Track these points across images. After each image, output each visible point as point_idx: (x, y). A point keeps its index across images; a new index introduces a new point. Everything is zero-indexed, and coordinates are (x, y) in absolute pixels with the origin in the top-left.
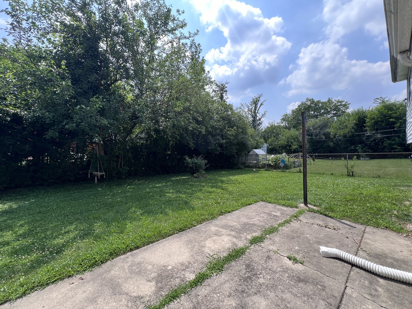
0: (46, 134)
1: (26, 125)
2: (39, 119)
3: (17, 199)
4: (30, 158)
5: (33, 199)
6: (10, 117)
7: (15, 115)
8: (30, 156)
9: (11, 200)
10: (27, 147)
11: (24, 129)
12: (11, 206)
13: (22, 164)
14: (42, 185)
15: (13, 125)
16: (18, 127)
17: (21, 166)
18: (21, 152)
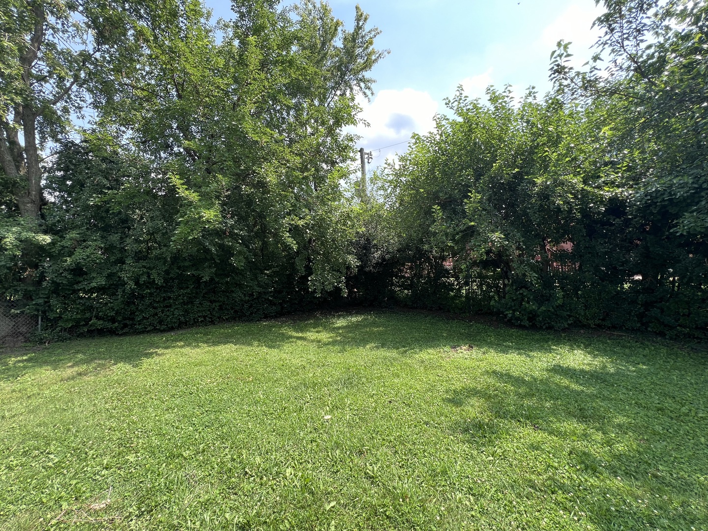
1: (631, 214)
4: (638, 277)
6: (605, 205)
8: (637, 274)
10: (632, 257)
11: (627, 222)
13: (624, 288)
15: (610, 219)
16: (617, 221)
17: (622, 292)
18: (622, 265)
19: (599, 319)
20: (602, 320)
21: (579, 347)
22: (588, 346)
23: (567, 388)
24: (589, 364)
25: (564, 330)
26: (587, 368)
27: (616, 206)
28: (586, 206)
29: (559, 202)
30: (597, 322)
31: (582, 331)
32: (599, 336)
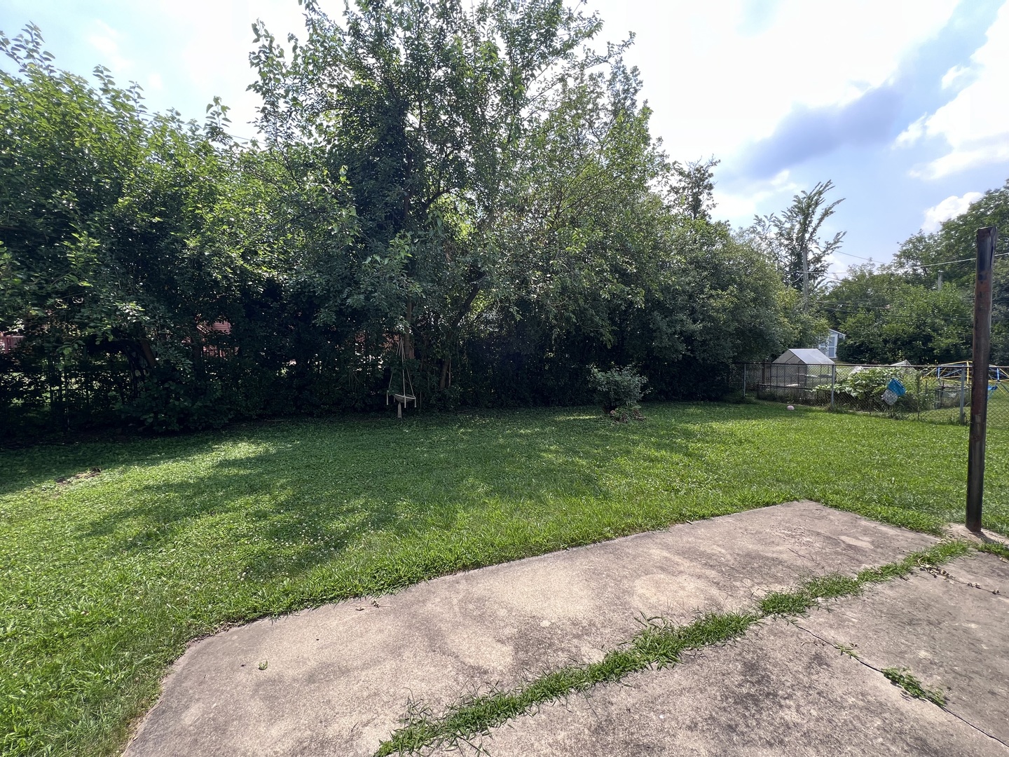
0: (316, 318)
1: (286, 300)
2: (305, 288)
3: (275, 437)
4: (293, 363)
5: (298, 440)
6: (263, 286)
7: (270, 281)
8: (292, 359)
9: (267, 439)
10: (288, 342)
11: (283, 307)
12: (267, 450)
13: (281, 374)
14: (311, 414)
15: (268, 301)
16: (274, 305)
17: (280, 378)
18: (280, 351)
19: (261, 409)
20: (263, 409)
21: (242, 440)
22: (251, 436)
23: (236, 475)
24: (254, 452)
25: (224, 427)
26: (252, 455)
27: (272, 287)
28: (245, 284)
29: (217, 275)
30: (259, 412)
31: (244, 425)
32: (261, 426)
